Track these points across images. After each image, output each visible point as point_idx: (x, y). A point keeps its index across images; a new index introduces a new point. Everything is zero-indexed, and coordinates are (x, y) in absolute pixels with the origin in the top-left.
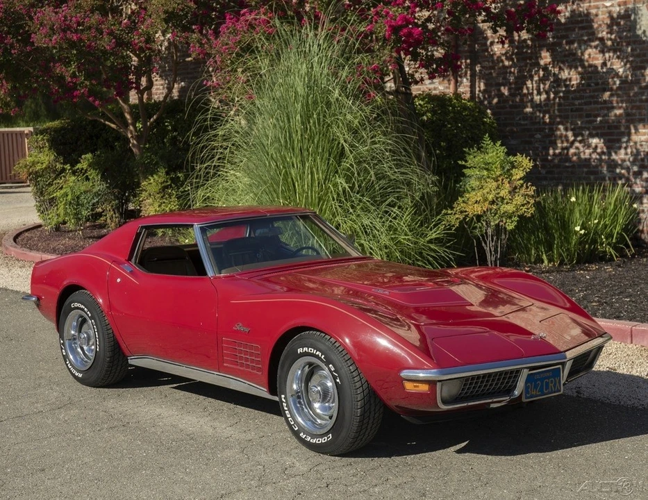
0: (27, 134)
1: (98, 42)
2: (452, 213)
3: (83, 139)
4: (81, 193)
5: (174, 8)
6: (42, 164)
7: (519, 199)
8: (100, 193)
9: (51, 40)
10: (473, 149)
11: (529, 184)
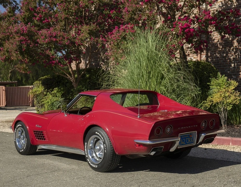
0: (31, 88)
1: (63, 41)
2: (206, 102)
3: (54, 83)
4: (54, 102)
5: (92, 29)
6: (39, 91)
7: (233, 98)
8: (61, 101)
9: (45, 41)
10: (213, 78)
11: (237, 91)
